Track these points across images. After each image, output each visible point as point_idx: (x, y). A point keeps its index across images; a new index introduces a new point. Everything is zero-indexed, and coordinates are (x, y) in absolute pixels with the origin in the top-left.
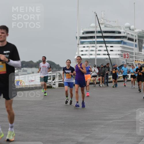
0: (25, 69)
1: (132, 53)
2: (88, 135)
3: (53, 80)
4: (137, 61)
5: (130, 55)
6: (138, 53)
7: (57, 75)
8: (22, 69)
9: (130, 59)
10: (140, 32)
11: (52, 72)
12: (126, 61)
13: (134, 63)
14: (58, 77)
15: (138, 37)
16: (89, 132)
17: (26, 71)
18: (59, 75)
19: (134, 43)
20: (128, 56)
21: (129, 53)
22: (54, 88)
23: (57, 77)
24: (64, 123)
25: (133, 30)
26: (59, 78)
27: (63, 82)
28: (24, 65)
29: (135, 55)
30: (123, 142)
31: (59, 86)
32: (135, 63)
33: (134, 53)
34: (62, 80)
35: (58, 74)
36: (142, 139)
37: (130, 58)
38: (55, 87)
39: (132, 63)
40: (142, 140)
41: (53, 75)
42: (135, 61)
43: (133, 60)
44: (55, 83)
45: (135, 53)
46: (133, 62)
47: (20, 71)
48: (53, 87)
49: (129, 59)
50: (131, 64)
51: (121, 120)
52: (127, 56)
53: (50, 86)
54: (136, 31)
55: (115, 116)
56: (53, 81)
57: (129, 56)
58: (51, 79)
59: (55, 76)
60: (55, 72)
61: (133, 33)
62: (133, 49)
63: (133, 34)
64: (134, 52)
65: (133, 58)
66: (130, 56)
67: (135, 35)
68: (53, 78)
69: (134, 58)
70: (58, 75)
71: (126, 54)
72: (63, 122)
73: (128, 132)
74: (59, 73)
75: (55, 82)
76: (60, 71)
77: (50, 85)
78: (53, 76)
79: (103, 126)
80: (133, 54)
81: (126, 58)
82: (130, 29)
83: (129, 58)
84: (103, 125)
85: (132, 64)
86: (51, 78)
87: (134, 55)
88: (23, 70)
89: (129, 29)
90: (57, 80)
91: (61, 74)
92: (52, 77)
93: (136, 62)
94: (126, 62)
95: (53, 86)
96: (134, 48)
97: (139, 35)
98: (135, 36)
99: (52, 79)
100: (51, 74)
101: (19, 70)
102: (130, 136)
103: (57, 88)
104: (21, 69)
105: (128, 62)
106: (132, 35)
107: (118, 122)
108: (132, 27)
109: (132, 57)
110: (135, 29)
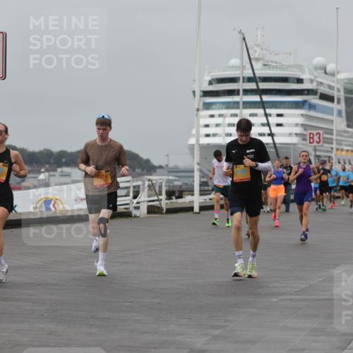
0: (66, 170)
1: (330, 132)
2: (217, 332)
3: (135, 197)
4: (342, 150)
5: (325, 136)
6: (345, 132)
7: (144, 185)
8: (59, 170)
9: (325, 145)
10: (349, 79)
11: (133, 177)
12: (315, 150)
13: (333, 155)
14: (146, 190)
15: (345, 93)
16: (220, 324)
17: (69, 175)
18: (149, 186)
19: (334, 106)
20: (319, 138)
21: (321, 132)
22: (136, 216)
23: (143, 190)
24: (160, 303)
25: (333, 75)
26: (150, 192)
27: (158, 202)
28: (64, 160)
29: (337, 135)
30: (304, 350)
31: (149, 212)
32: (336, 155)
33: (335, 132)
34: (156, 198)
35: (147, 183)
36: (350, 342)
37: (324, 142)
38: (138, 215)
39: (329, 154)
40: (349, 344)
41: (135, 184)
42: (337, 150)
43: (332, 148)
44: (138, 205)
45: (337, 131)
46: (332, 152)
47: (54, 175)
48: (133, 215)
49: (322, 146)
50: (327, 159)
51: (298, 295)
52: (316, 138)
53: (126, 212)
54: (341, 76)
55: (285, 285)
56: (135, 201)
57: (321, 138)
58: (129, 196)
59: (139, 186)
60: (140, 178)
61: (334, 82)
62: (332, 121)
63: (333, 84)
64: (334, 128)
65: (332, 143)
66: (324, 138)
67: (339, 86)
68: (134, 192)
69: (334, 142)
70: (146, 185)
71: (315, 132)
72: (157, 300)
73: (314, 325)
74: (149, 180)
75: (138, 203)
76: (151, 175)
77: (126, 209)
78: (134, 187)
79: (255, 310)
80: (332, 134)
81: (315, 144)
82: (326, 73)
83: (321, 144)
84: (255, 308)
85: (329, 157)
86: (129, 192)
87: (334, 137)
88: (62, 172)
89: (323, 71)
90: (143, 197)
91: (154, 182)
92: (131, 190)
93: (339, 152)
94: (314, 153)
95: (135, 212)
96: (334, 118)
97: (349, 86)
98: (339, 90)
99: (131, 194)
100: (129, 181)
101: (52, 173)
102: (321, 335)
103: (144, 218)
104: (56, 171)
105: (318, 153)
106: (330, 87)
107: (291, 299)
108: (330, 67)
109: (330, 141)
110: (338, 73)
